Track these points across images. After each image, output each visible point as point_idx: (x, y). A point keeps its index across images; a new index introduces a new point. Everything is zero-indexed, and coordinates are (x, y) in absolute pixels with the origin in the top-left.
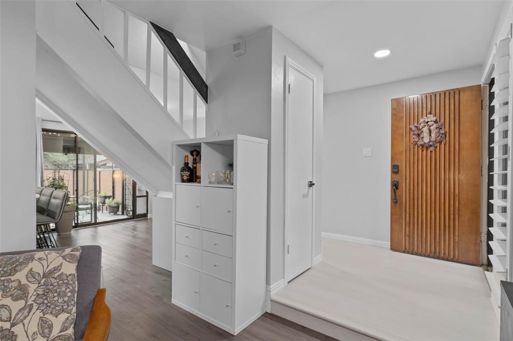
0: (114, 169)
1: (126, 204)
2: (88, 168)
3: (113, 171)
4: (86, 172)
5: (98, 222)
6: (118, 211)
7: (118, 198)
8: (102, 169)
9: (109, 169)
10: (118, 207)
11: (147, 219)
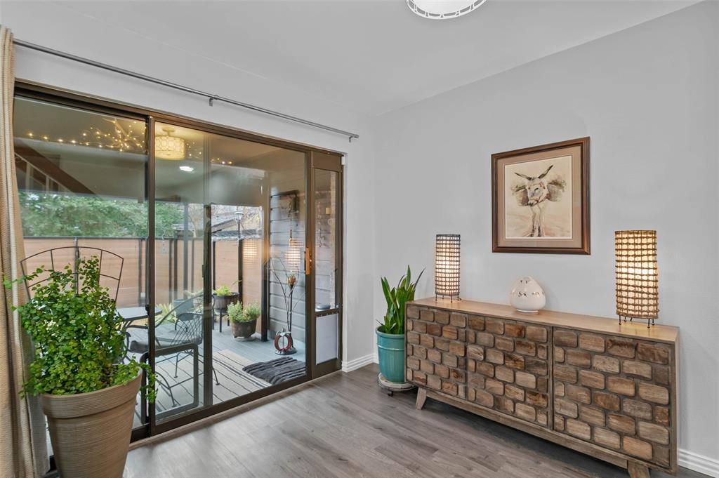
0: (242, 237)
1: (271, 316)
2: (195, 236)
3: (241, 242)
4: (190, 243)
5: (216, 402)
6: (253, 332)
7: (253, 303)
8: (218, 238)
9: (233, 238)
10: (253, 323)
11: (340, 375)
